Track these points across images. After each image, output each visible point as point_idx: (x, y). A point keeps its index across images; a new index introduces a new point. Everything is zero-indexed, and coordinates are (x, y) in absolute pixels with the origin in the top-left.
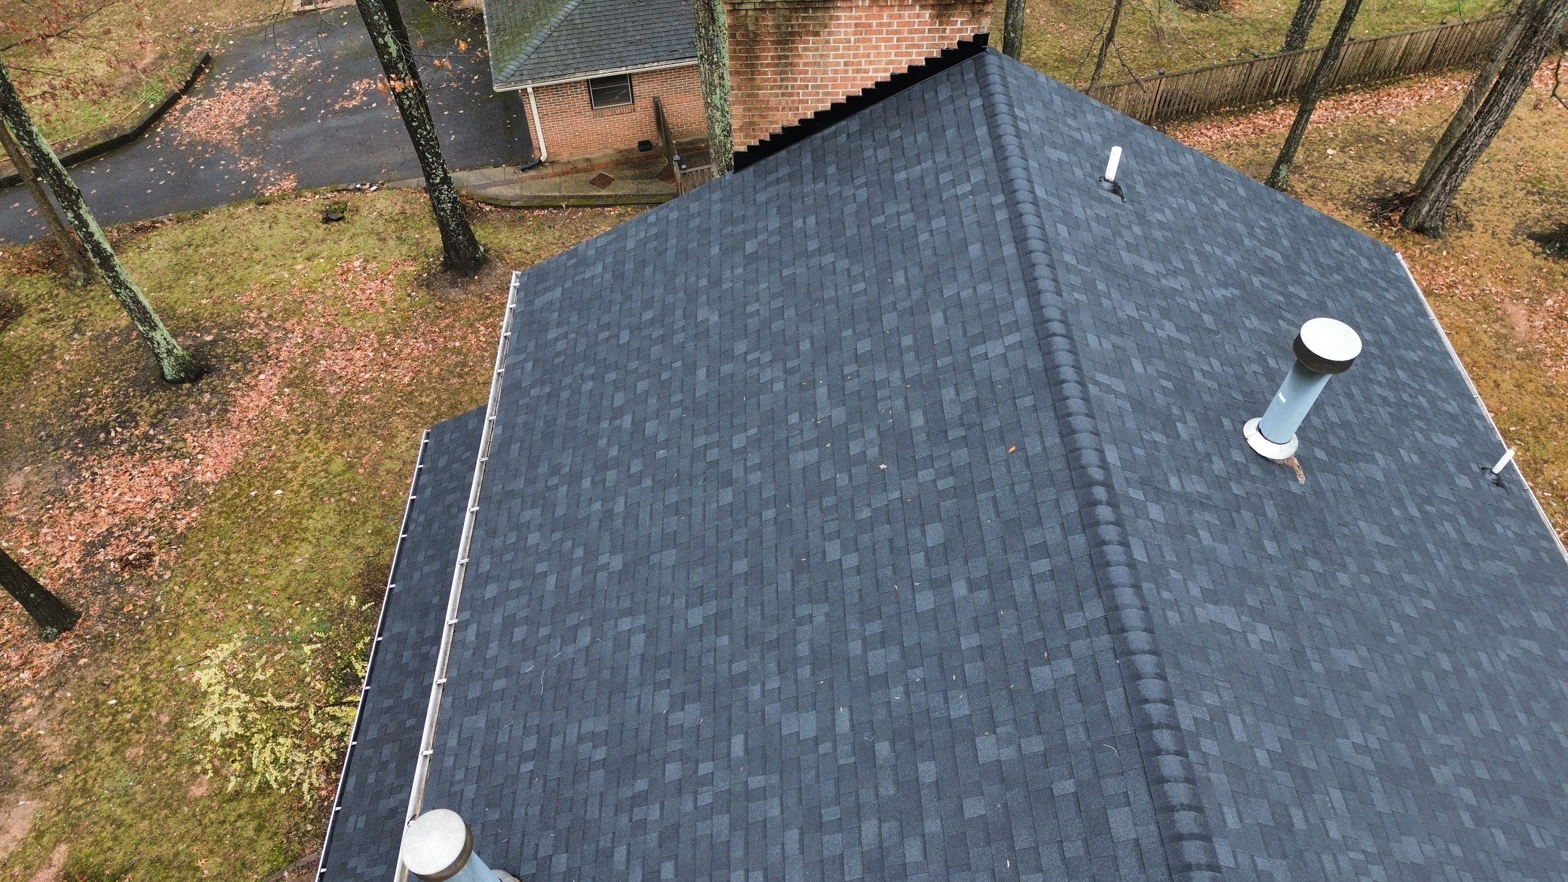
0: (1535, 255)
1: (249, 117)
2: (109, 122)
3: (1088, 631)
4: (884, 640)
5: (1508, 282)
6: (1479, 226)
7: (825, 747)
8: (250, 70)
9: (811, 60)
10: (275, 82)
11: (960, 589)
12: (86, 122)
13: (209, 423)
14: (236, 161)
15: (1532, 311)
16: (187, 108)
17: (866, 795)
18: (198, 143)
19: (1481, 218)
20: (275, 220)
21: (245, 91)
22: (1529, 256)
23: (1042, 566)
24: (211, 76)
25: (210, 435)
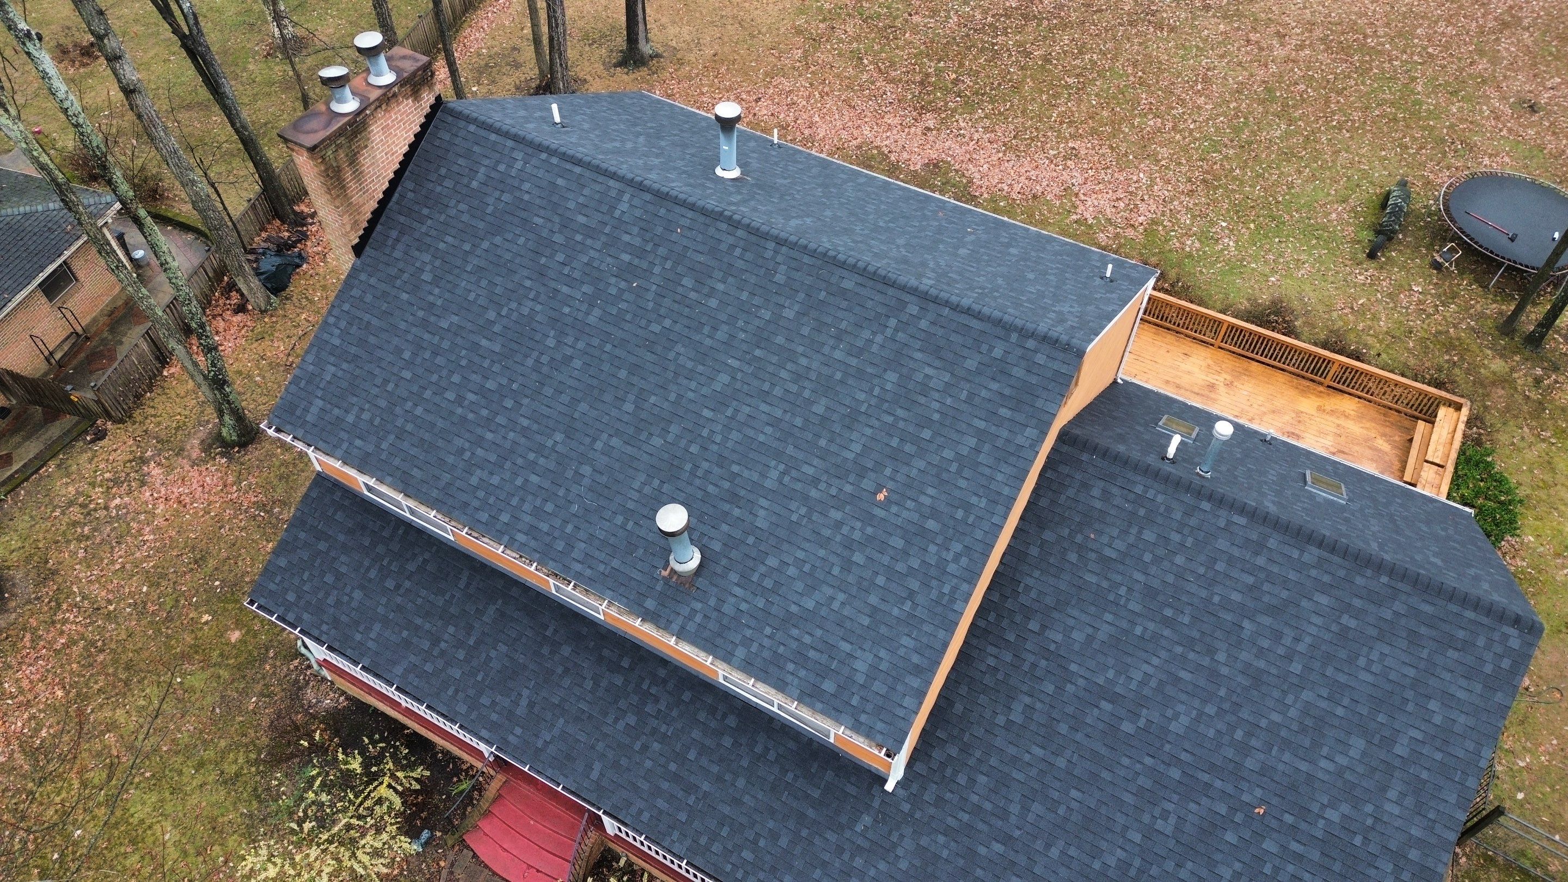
3: (776, 252)
4: (715, 329)
7: (739, 375)
9: (369, 163)
11: (721, 287)
17: (771, 369)
19: (585, 73)
23: (738, 252)
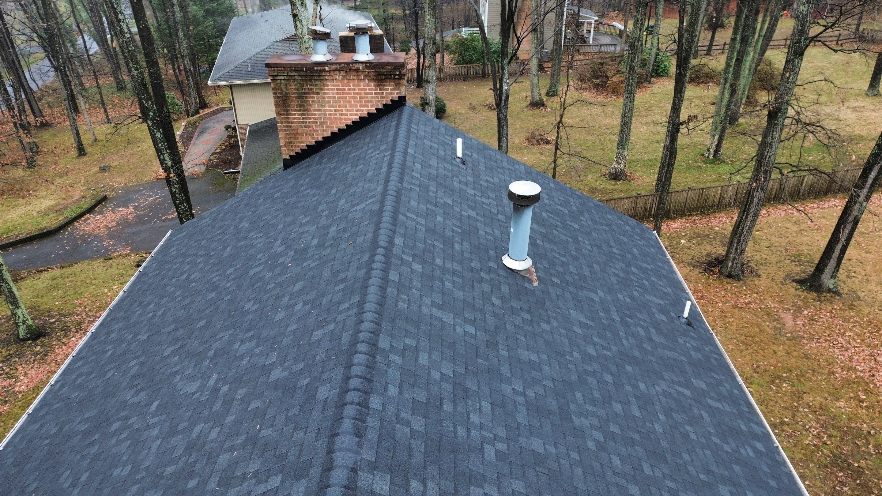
0: (796, 289)
1: (117, 223)
2: (45, 225)
5: (781, 302)
6: (764, 276)
8: (125, 203)
9: (317, 108)
10: (136, 208)
12: (33, 225)
13: (35, 361)
14: (102, 241)
15: (795, 317)
16: (88, 219)
18: (86, 234)
19: (764, 271)
20: (111, 266)
21: (119, 211)
22: (793, 290)
24: (105, 206)
25: (32, 368)
